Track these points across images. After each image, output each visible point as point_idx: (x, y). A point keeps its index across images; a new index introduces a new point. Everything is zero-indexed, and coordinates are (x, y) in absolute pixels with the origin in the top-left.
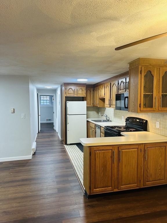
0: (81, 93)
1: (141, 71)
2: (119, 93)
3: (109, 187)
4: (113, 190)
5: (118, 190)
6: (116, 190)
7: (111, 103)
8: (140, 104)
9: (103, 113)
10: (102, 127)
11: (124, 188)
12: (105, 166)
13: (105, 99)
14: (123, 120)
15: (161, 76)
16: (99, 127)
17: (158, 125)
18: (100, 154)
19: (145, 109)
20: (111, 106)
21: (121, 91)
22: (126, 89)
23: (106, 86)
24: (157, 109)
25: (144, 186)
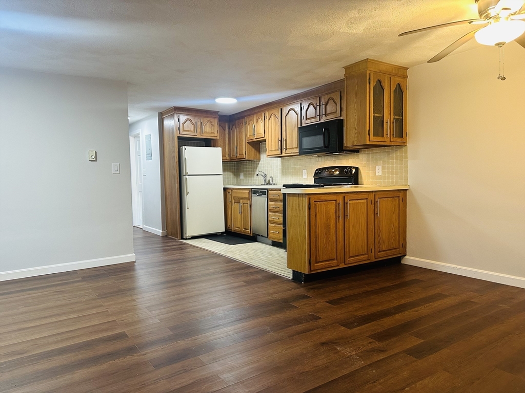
0: (210, 130)
1: (369, 79)
2: (303, 125)
3: (334, 259)
4: (338, 266)
5: (345, 264)
6: (342, 266)
7: (284, 146)
8: (369, 130)
9: (250, 173)
10: (272, 190)
11: (352, 262)
12: (328, 227)
13: (265, 141)
14: (305, 176)
15: (393, 90)
16: (263, 192)
17: (379, 171)
18: (322, 207)
19: (376, 139)
20: (284, 151)
21: (309, 121)
22: (320, 116)
23: (267, 115)
24: (389, 140)
25: (375, 258)
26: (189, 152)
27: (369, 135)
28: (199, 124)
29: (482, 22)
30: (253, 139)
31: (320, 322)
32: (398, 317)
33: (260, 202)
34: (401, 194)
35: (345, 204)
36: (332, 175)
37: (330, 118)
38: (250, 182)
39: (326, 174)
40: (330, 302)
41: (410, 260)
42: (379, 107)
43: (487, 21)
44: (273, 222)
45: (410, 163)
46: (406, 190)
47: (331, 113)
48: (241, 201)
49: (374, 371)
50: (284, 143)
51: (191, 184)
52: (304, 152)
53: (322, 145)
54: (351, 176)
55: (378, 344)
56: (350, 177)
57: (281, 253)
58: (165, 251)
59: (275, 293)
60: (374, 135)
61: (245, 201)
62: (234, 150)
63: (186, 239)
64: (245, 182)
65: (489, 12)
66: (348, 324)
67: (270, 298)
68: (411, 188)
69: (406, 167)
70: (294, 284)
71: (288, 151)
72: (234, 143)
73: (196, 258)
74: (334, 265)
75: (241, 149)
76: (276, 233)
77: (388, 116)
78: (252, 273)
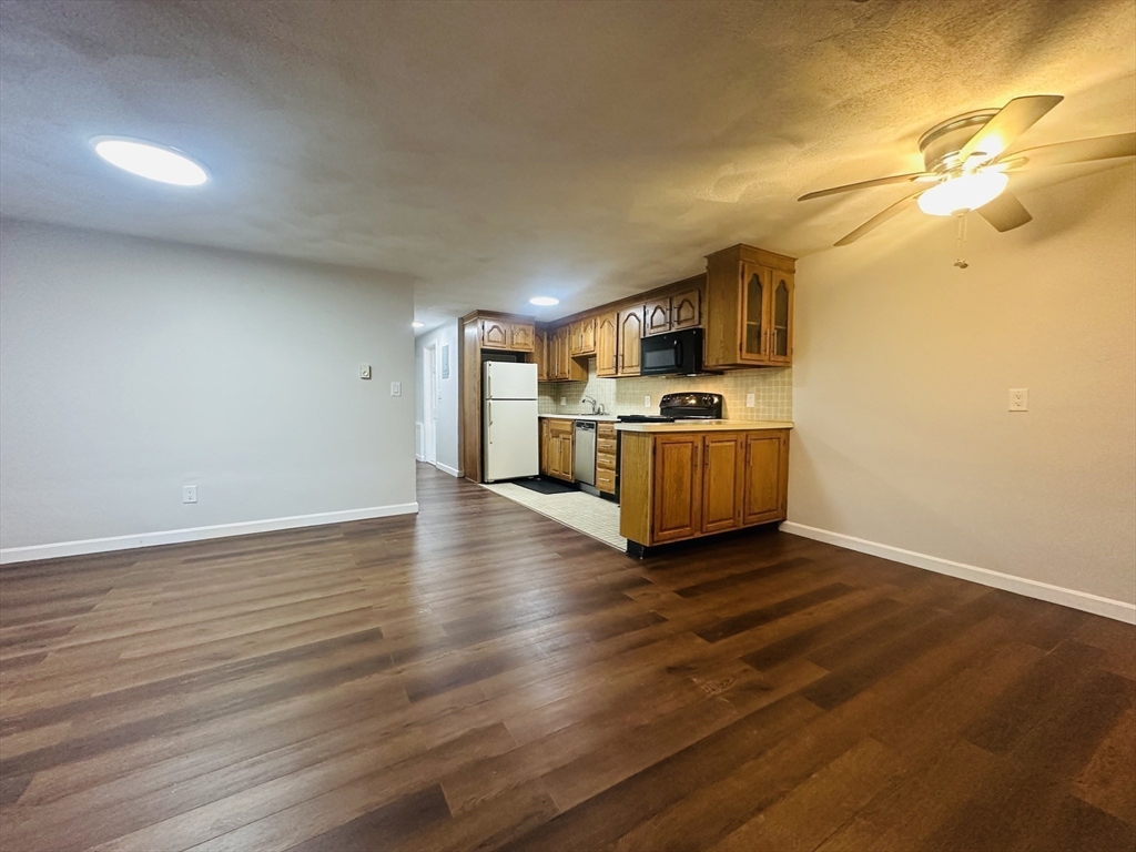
0: (524, 341)
1: (743, 272)
2: (648, 335)
3: (687, 526)
4: (692, 535)
5: (702, 533)
6: (698, 535)
7: (620, 364)
8: (741, 344)
9: (575, 399)
10: (602, 422)
11: (712, 529)
12: (680, 480)
13: (595, 356)
14: (648, 405)
15: (775, 288)
16: (590, 425)
17: (751, 401)
18: (672, 453)
19: (749, 356)
20: (620, 370)
21: (656, 330)
22: (670, 323)
23: (599, 322)
24: (767, 358)
25: (744, 524)
26: (495, 369)
27: (741, 350)
28: (509, 333)
29: (931, 177)
30: (580, 353)
31: (666, 628)
32: (783, 622)
33: (585, 438)
34: (783, 436)
35: (705, 447)
36: (684, 403)
37: (684, 326)
38: (574, 410)
39: (677, 402)
40: (679, 592)
41: (791, 526)
42: (755, 313)
43: (939, 177)
44: (602, 466)
45: (795, 391)
46: (789, 429)
47: (686, 320)
48: (561, 436)
49: (755, 732)
50: (620, 358)
51: (495, 410)
52: (647, 371)
53: (673, 363)
54: (711, 407)
55: (757, 676)
56: (709, 408)
57: (613, 509)
58: (461, 498)
59: (601, 574)
60: (748, 351)
61: (566, 436)
62: (554, 368)
63: (488, 483)
64: (568, 410)
65: (945, 161)
66: (709, 635)
67: (593, 581)
68: (796, 426)
69: (790, 398)
70: (628, 561)
71: (626, 370)
72: (554, 358)
73: (498, 513)
74: (686, 534)
75: (563, 366)
76: (606, 481)
77: (768, 326)
78: (569, 540)
